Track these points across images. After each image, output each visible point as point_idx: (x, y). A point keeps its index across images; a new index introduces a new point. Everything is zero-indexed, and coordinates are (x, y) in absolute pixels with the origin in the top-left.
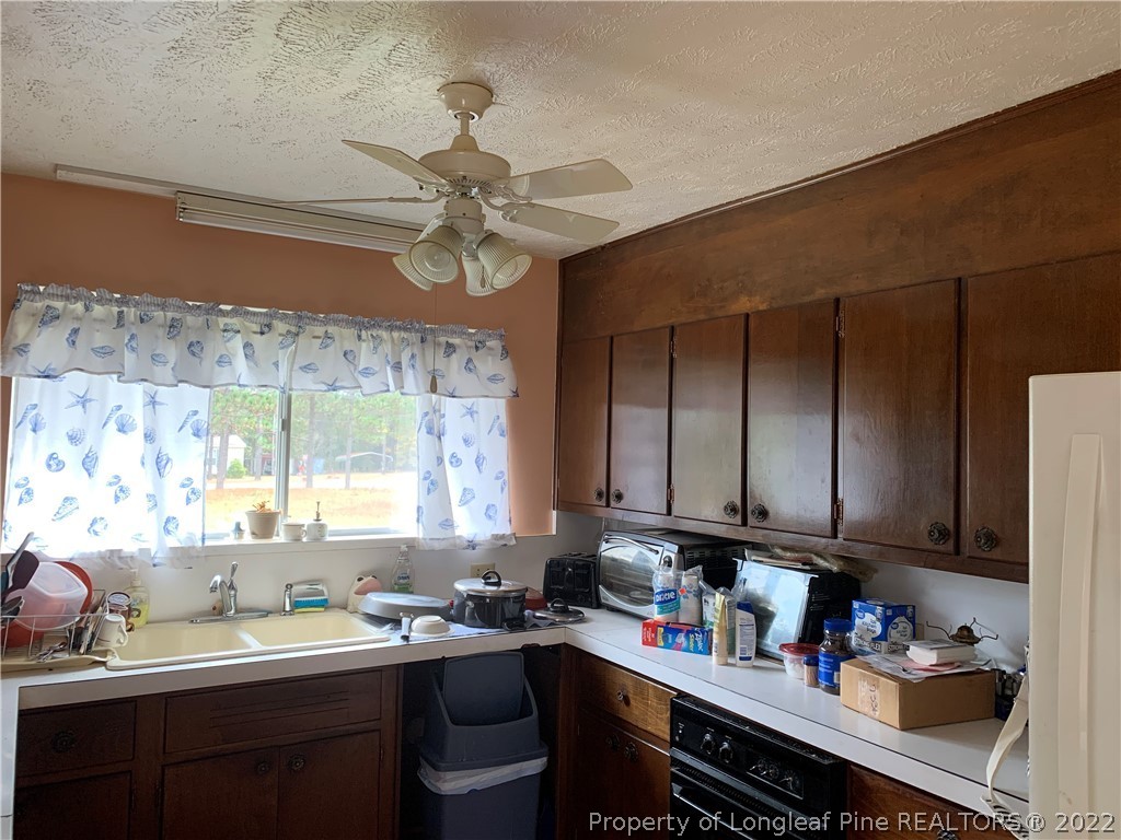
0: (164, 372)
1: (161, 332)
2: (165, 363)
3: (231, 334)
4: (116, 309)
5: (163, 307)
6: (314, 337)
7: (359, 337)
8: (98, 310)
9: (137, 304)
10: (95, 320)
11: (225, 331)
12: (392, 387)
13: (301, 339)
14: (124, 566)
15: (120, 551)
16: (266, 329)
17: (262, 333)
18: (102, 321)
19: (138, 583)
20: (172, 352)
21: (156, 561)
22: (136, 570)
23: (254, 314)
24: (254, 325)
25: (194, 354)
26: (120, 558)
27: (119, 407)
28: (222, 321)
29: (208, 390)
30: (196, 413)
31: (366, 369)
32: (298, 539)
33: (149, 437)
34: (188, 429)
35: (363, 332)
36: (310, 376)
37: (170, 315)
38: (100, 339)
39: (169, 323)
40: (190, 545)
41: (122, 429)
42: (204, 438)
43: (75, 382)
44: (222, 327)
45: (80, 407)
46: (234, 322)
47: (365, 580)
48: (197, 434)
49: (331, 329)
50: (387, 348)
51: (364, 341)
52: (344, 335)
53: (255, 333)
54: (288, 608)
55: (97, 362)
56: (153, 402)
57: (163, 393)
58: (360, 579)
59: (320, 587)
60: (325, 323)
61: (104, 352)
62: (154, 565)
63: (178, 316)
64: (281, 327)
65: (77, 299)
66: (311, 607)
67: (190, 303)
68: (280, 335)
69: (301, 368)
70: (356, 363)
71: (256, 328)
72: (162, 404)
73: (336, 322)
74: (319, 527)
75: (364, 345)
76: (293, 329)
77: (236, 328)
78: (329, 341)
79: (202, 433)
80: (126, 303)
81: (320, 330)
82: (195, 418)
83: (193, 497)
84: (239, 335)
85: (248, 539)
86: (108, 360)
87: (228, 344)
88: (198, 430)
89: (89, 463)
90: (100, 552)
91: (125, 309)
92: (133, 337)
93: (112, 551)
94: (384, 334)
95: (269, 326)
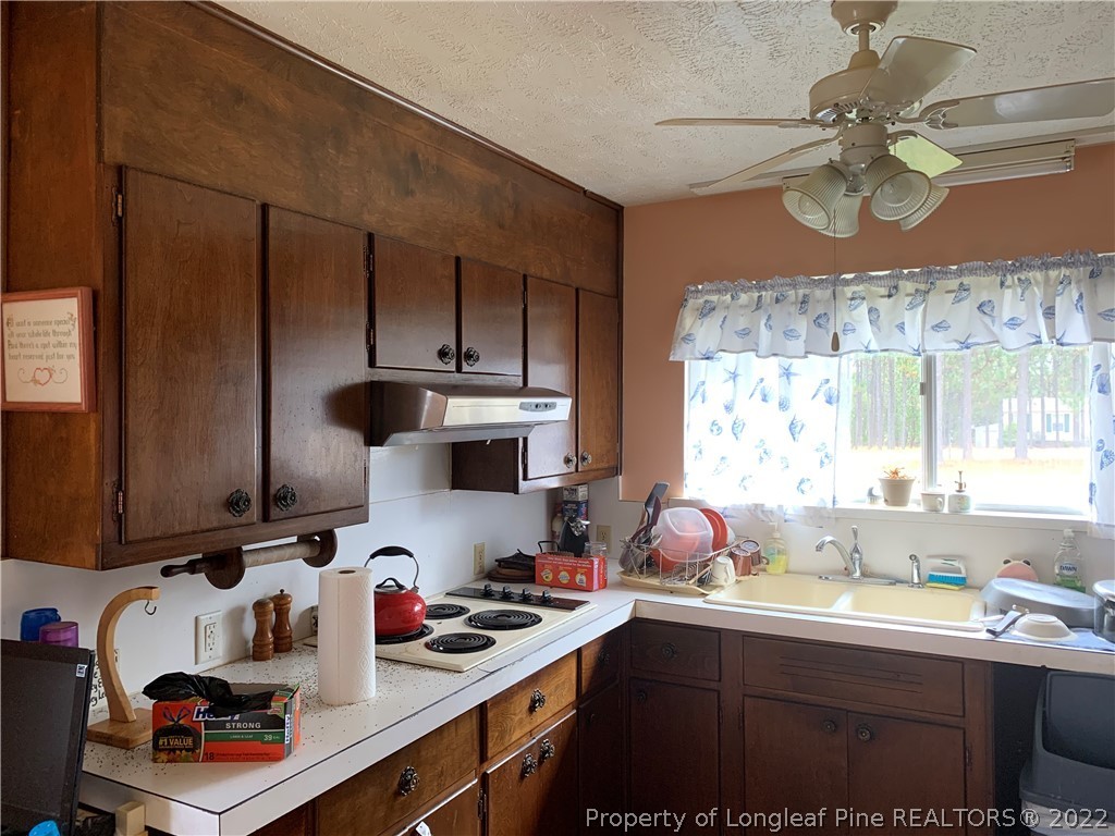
0: (798, 345)
1: (793, 309)
2: (797, 337)
3: (858, 301)
4: (757, 294)
5: (794, 286)
6: (947, 292)
7: (1002, 284)
8: (744, 298)
9: (772, 287)
10: (741, 306)
11: (852, 299)
12: (1045, 338)
13: (931, 297)
14: (765, 519)
15: (763, 505)
16: (893, 291)
17: (890, 296)
18: (746, 306)
19: (777, 535)
20: (802, 325)
21: (787, 517)
22: (776, 524)
23: (880, 278)
24: (883, 289)
25: (820, 326)
26: (763, 511)
27: (762, 380)
28: (849, 291)
29: (837, 358)
30: (827, 381)
31: (1012, 319)
32: (934, 510)
33: (783, 405)
34: (821, 398)
35: (1009, 277)
36: (941, 335)
37: (801, 292)
38: (742, 323)
39: (800, 299)
40: (822, 506)
41: (764, 400)
42: (835, 405)
43: (728, 360)
44: (849, 295)
45: (732, 381)
46: (860, 288)
47: (1013, 562)
48: (829, 401)
49: (966, 280)
50: (1038, 292)
51: (1009, 287)
52: (983, 285)
53: (882, 297)
54: (916, 581)
55: (738, 342)
56: (787, 373)
57: (797, 365)
58: (1006, 562)
59: (956, 564)
60: (960, 273)
61: (745, 333)
62: (786, 521)
63: (807, 291)
64: (908, 286)
65: (726, 291)
66: (948, 583)
67: (816, 278)
68: (908, 295)
69: (933, 328)
70: (995, 314)
71: (884, 291)
72: (795, 375)
73: (972, 272)
74: (960, 500)
75: (1008, 293)
76: (922, 287)
77: (863, 294)
78: (964, 294)
79: (834, 399)
80: (764, 288)
81: (954, 284)
82: (827, 386)
83: (826, 461)
84: (865, 302)
85: (881, 505)
86: (747, 340)
87: (854, 312)
88: (830, 398)
89: (737, 428)
90: (747, 506)
91: (764, 293)
92: (769, 317)
93: (756, 506)
94: (1038, 275)
95: (896, 287)
